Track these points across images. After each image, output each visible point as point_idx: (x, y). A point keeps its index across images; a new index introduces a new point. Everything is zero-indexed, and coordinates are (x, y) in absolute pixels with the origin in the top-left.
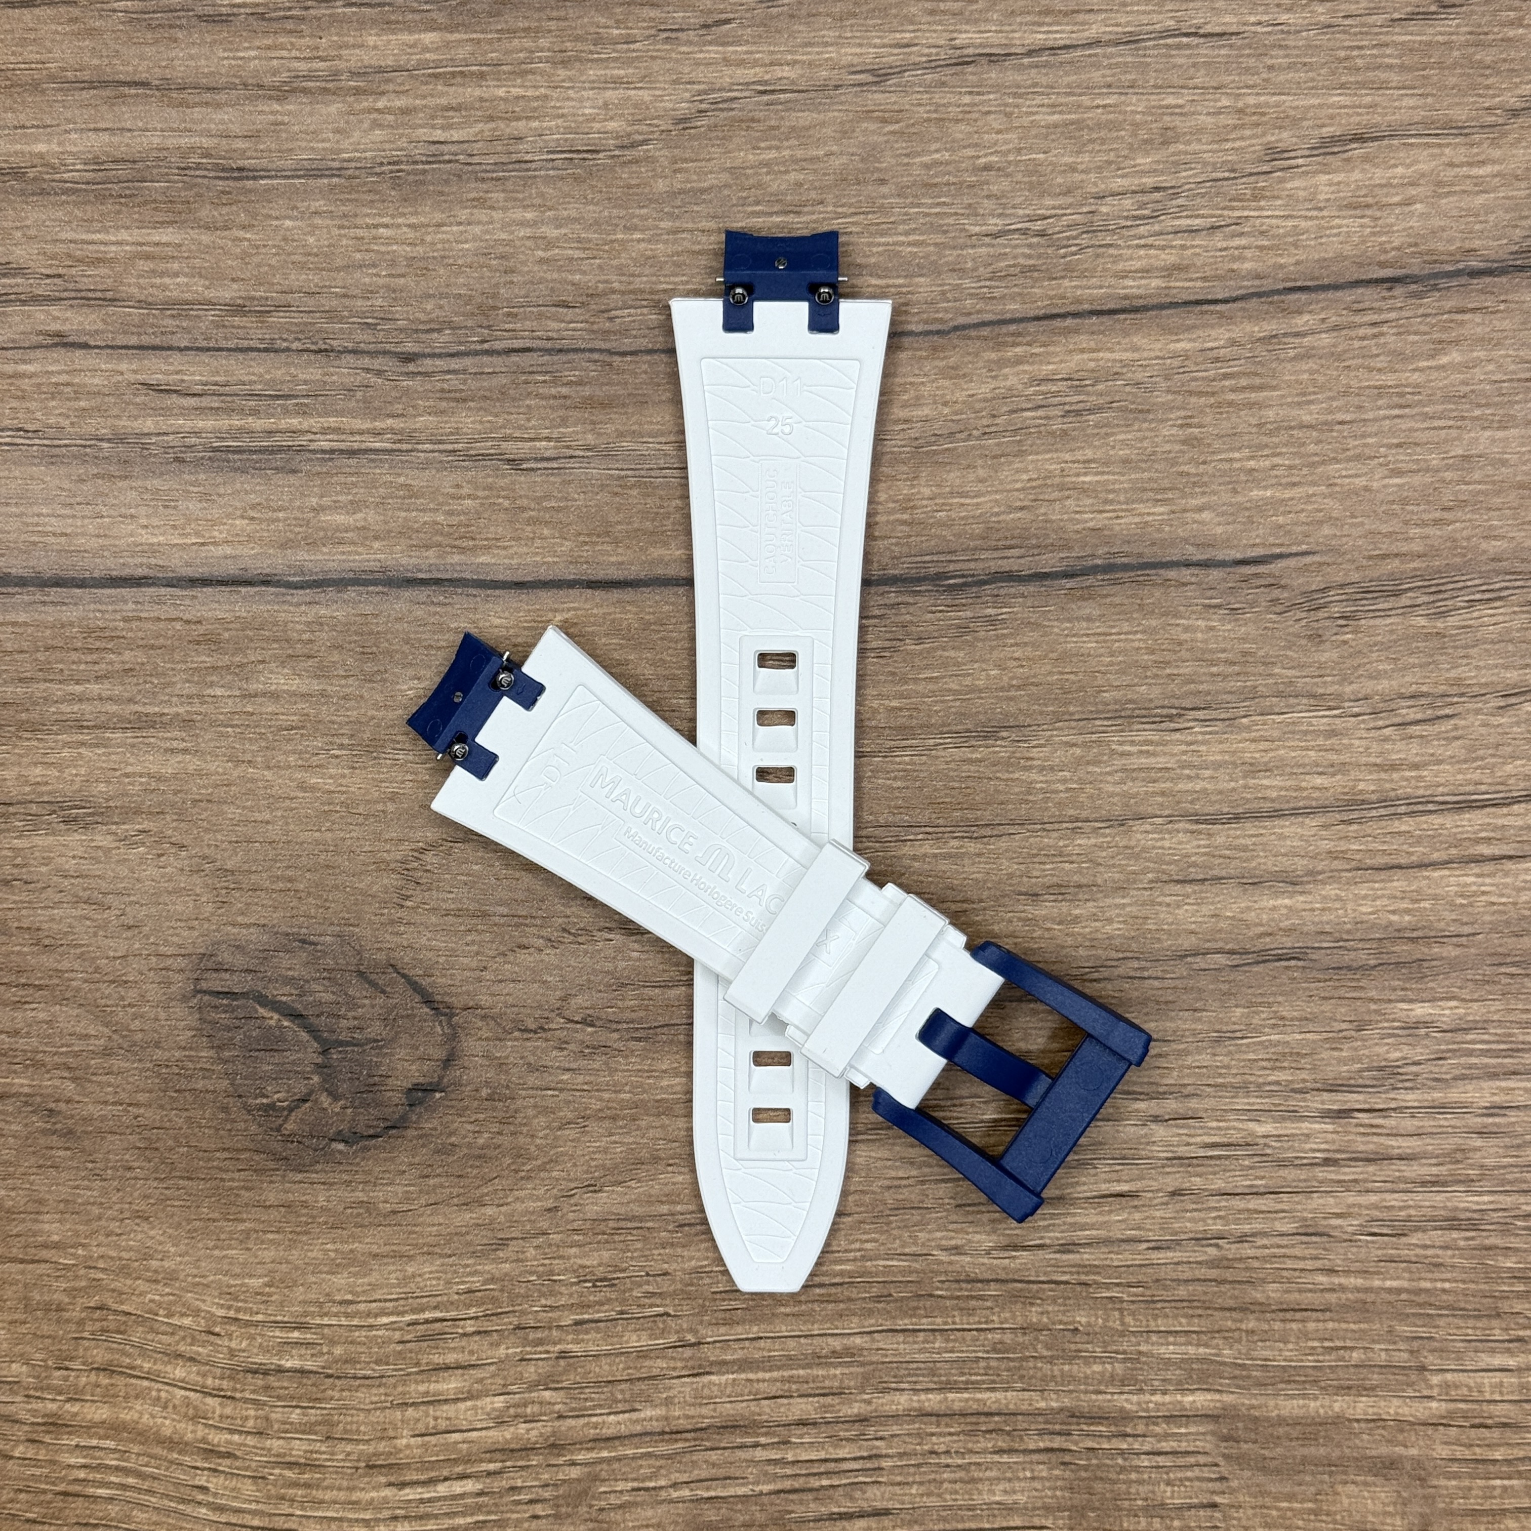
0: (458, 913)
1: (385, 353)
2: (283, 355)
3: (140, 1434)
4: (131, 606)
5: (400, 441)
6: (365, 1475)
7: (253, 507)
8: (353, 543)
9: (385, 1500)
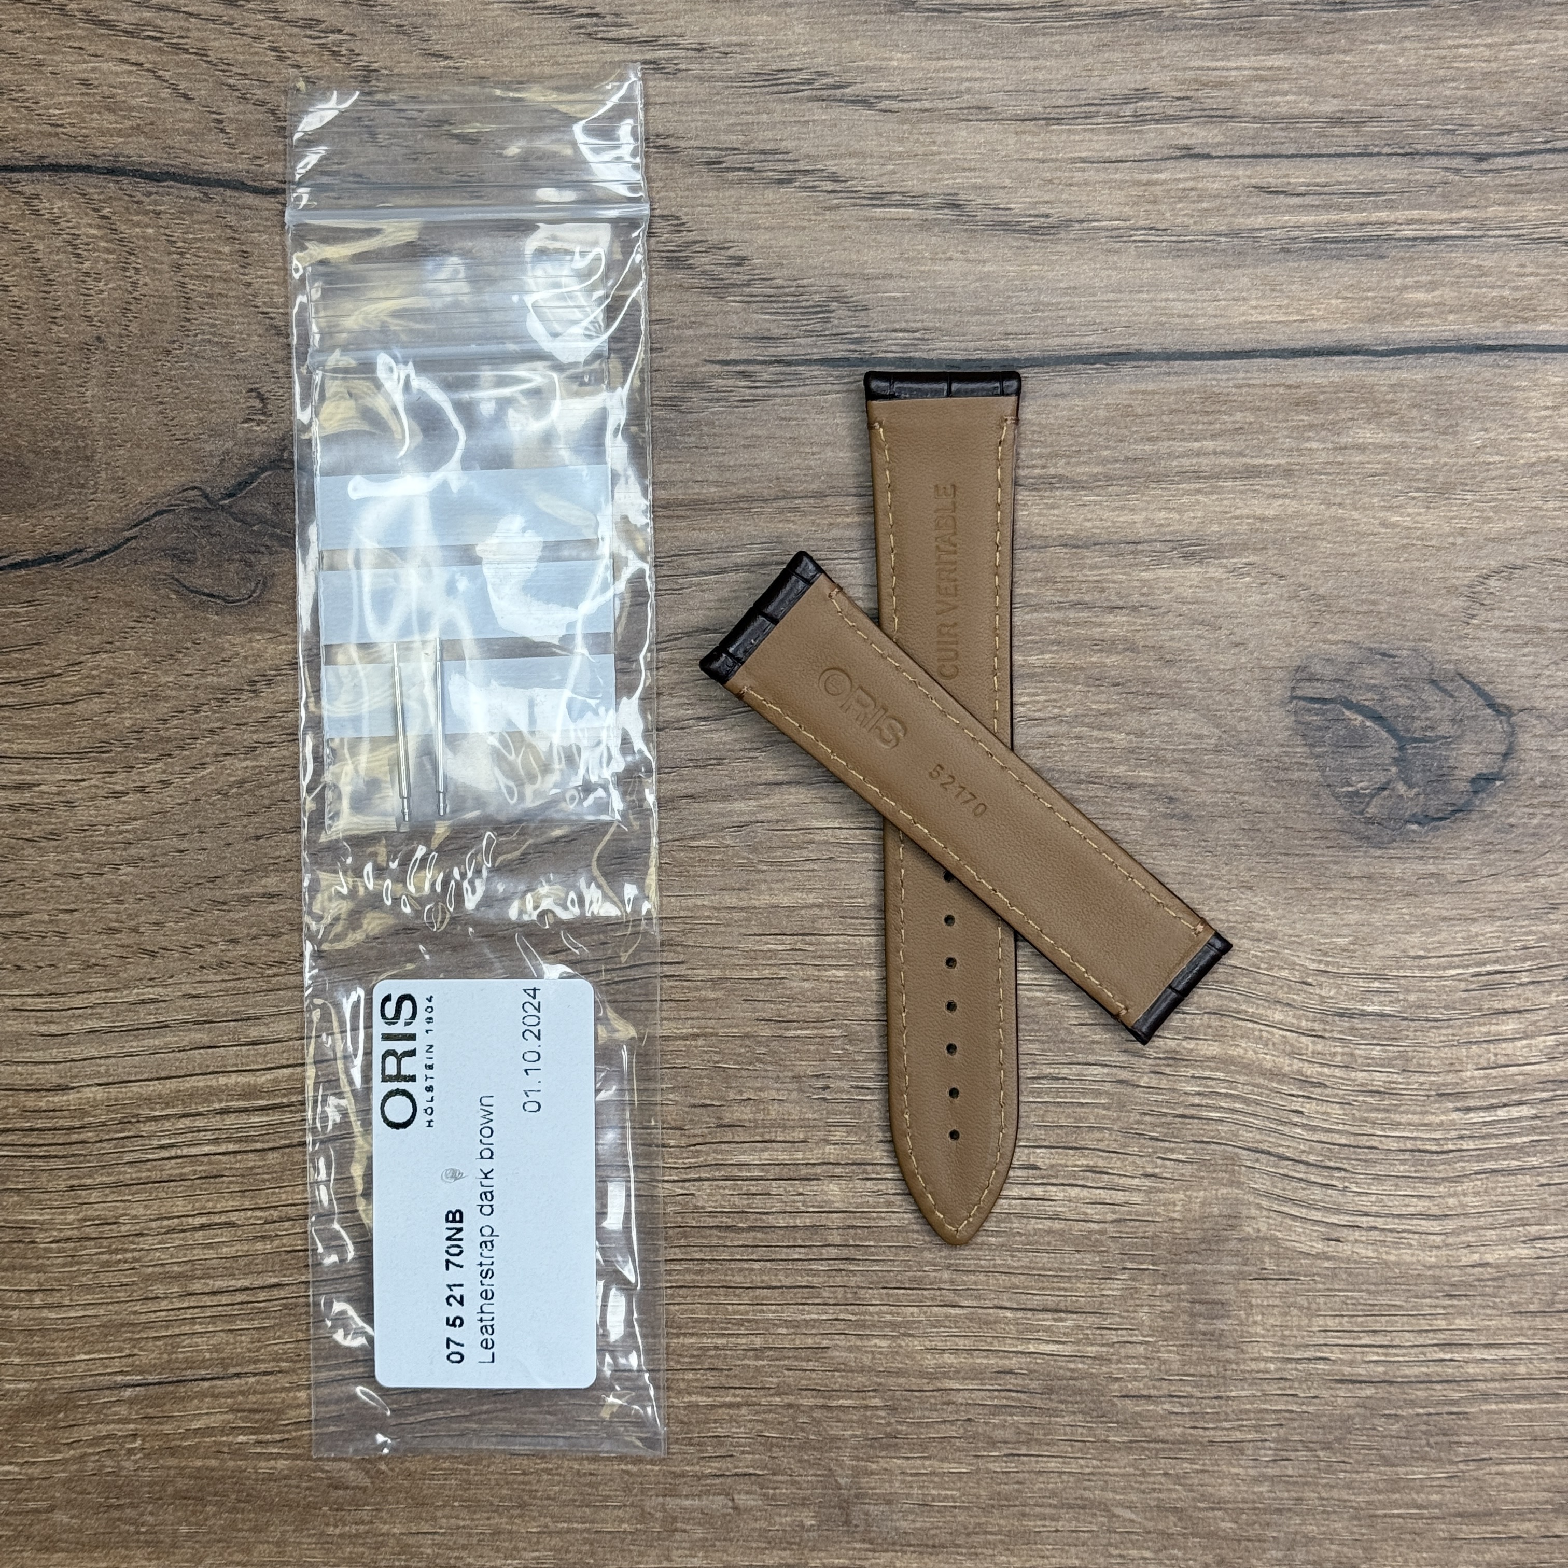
0: (1517, 629)
1: (1462, 154)
2: (1375, 159)
3: (1246, 1066)
4: (1241, 375)
5: (1472, 229)
6: (1435, 1102)
7: (1346, 289)
8: (1430, 316)
9: (1453, 1123)
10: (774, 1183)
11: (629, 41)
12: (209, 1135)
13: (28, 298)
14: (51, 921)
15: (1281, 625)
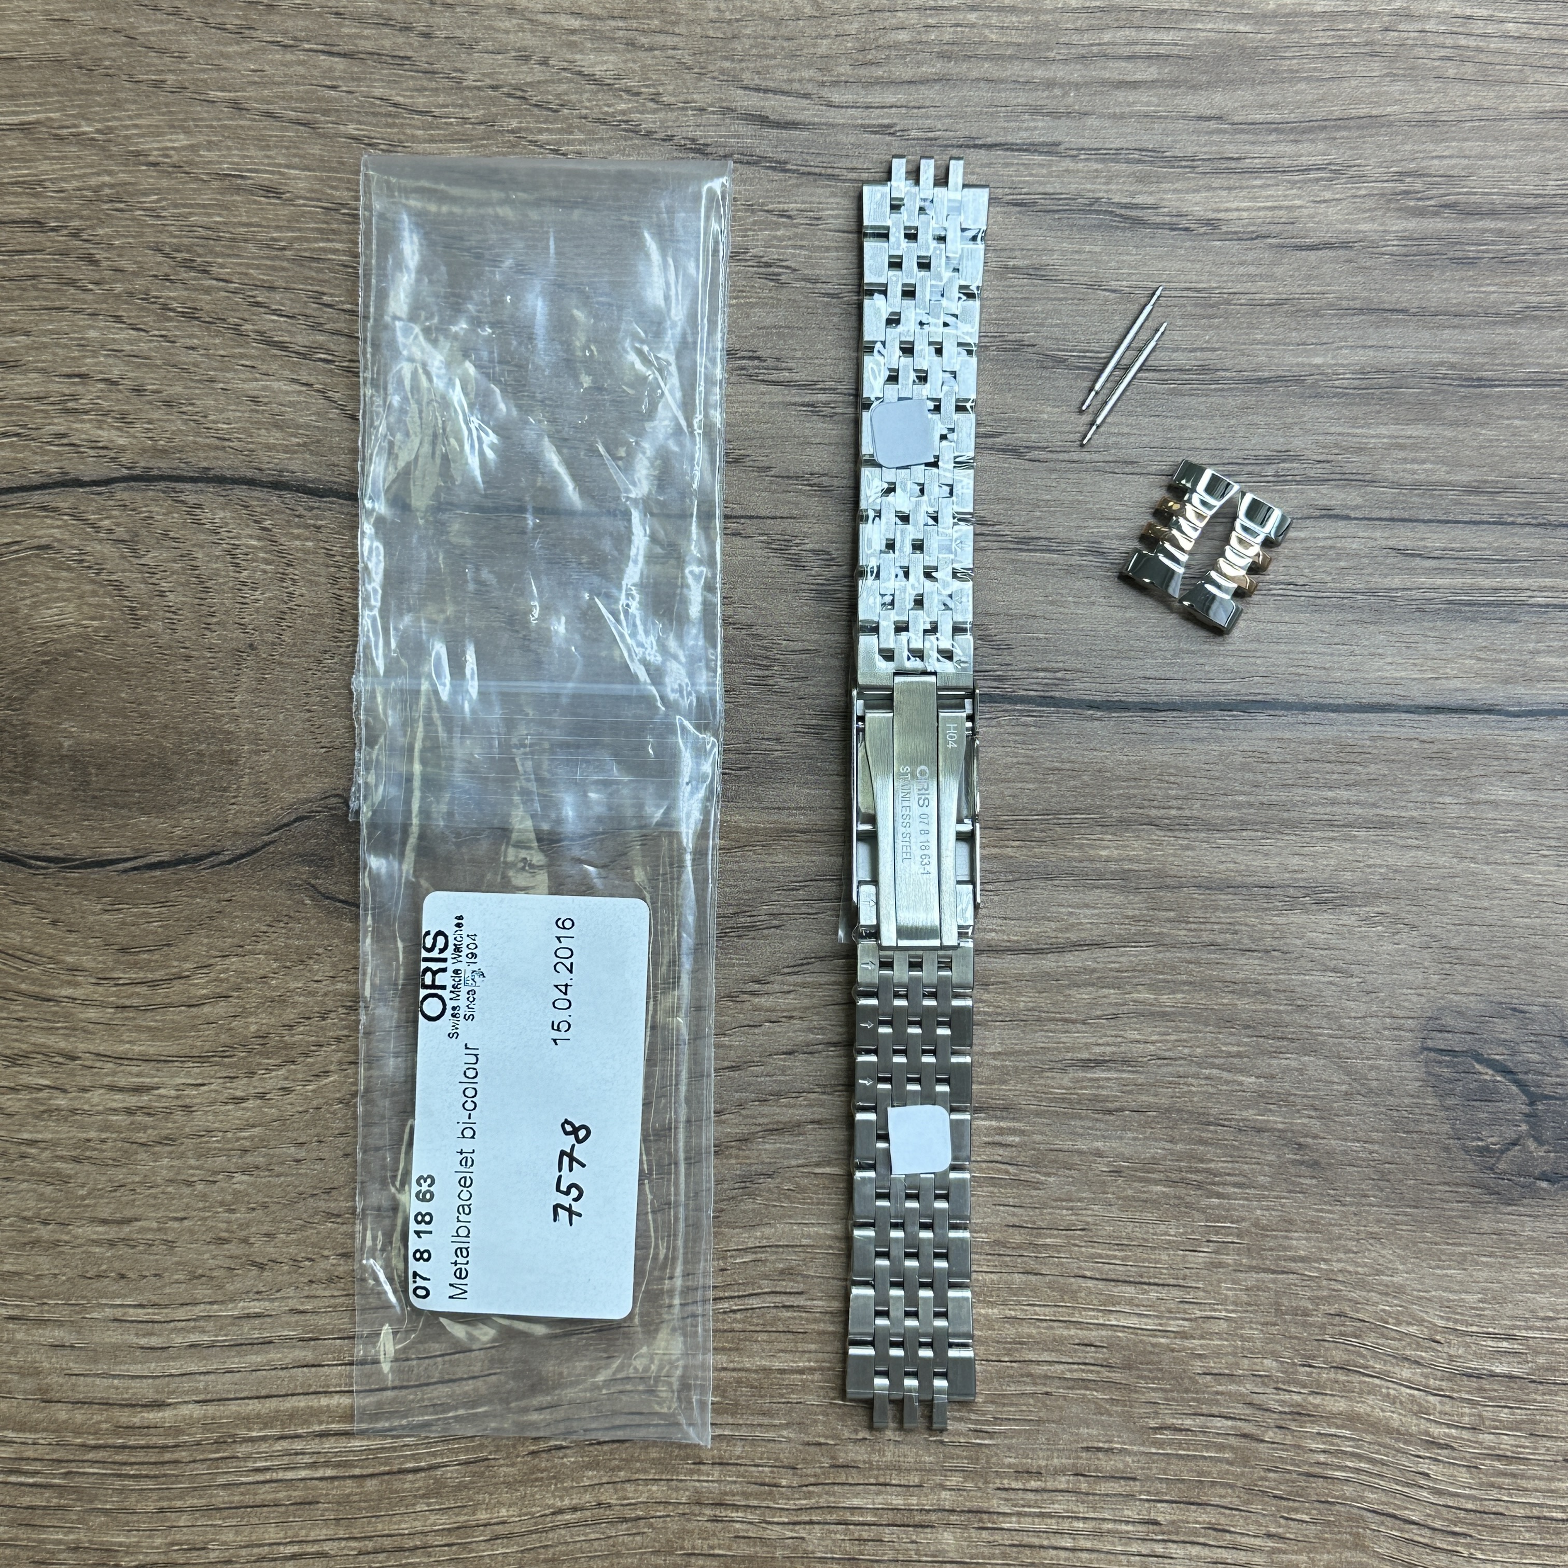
2: (1509, 527)
4: (1376, 728)
6: (1562, 1468)
7: (1480, 649)
10: (887, 1530)
11: (787, 384)
12: (307, 1459)
13: (184, 603)
14: (159, 1230)
15: (1410, 976)
